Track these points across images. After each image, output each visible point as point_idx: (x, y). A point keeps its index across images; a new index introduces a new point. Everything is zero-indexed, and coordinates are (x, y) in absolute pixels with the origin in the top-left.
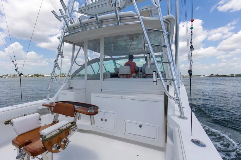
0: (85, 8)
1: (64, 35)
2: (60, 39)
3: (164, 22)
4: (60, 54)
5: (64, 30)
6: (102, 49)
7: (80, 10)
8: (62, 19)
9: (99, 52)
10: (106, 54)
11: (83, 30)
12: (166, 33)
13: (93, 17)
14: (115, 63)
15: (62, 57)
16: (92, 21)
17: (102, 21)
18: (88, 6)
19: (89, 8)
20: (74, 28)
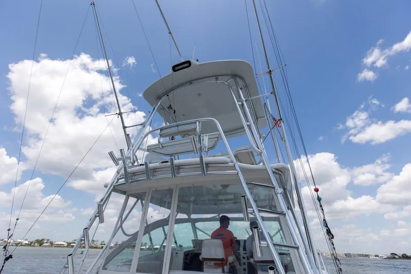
0: (158, 146)
1: (117, 182)
2: (108, 188)
3: (274, 172)
4: (100, 215)
5: (119, 173)
6: (175, 203)
7: (149, 148)
8: (121, 162)
9: (169, 208)
10: (180, 210)
11: (148, 178)
12: (280, 190)
13: (167, 162)
14: (195, 229)
15: (102, 221)
16: (164, 167)
17: (179, 167)
18: (161, 144)
19: (163, 147)
20: (134, 174)
